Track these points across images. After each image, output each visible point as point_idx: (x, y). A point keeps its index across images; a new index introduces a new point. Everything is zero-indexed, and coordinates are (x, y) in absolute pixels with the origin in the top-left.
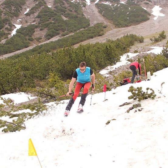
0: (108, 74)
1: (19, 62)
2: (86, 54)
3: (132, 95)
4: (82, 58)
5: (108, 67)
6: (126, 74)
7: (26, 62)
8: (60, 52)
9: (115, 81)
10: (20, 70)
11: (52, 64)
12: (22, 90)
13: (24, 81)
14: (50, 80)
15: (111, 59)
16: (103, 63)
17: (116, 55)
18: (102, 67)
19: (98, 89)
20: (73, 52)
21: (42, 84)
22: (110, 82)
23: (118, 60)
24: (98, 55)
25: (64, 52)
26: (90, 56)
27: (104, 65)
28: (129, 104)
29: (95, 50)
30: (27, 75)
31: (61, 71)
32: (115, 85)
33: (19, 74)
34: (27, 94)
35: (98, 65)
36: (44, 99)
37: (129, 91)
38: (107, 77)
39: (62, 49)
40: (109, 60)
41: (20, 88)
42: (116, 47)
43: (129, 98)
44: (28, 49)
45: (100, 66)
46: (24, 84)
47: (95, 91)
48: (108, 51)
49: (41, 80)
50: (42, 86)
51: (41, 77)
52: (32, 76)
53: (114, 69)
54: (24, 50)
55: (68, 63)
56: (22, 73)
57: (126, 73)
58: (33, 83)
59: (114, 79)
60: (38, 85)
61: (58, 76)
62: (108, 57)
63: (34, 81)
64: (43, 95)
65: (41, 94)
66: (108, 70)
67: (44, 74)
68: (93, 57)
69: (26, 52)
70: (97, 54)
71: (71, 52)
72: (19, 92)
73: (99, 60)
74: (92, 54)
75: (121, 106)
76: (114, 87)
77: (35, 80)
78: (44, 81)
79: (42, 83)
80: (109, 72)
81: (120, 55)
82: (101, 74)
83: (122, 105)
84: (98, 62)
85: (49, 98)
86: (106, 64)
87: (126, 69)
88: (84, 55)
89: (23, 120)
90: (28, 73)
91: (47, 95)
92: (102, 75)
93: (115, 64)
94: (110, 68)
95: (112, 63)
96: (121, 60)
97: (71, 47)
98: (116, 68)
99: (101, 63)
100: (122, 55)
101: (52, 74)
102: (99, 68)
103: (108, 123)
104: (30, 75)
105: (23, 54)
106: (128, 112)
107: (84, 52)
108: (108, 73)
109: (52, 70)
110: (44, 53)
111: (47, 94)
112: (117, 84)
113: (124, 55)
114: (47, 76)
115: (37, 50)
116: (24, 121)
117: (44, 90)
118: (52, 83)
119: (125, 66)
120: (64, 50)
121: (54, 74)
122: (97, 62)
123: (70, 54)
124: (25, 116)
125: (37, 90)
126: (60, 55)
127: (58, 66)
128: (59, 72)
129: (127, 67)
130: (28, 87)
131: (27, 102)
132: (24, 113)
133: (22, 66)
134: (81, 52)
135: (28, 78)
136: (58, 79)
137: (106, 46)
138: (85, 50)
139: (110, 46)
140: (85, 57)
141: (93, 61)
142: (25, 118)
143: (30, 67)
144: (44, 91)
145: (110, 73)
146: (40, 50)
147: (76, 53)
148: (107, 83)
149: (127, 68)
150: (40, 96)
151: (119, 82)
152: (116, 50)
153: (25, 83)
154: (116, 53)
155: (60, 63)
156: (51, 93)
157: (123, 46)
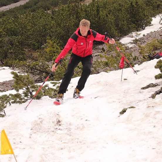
0: (131, 43)
1: (3, 23)
2: (101, 13)
3: (161, 73)
4: (95, 20)
5: (133, 33)
6: (158, 44)
7: (14, 23)
8: (63, 10)
9: (140, 53)
10: (4, 34)
11: (51, 28)
12: (7, 63)
13: (10, 51)
14: (48, 50)
15: (138, 22)
16: (125, 28)
17: (144, 15)
18: (124, 33)
19: (116, 65)
20: (82, 10)
21: (35, 56)
22: (133, 55)
23: (149, 23)
24: (118, 16)
25: (69, 10)
26: (107, 16)
27: (126, 31)
28: (156, 85)
29: (115, 8)
30: (14, 42)
31: (63, 37)
32: (140, 60)
33: (3, 40)
34: (13, 69)
35: (118, 30)
36: (37, 77)
37: (156, 67)
38: (130, 47)
39: (67, 5)
40: (134, 23)
41: (3, 61)
42: (147, 4)
43: (157, 77)
44: (18, 4)
45: (121, 32)
46: (9, 55)
47: (112, 68)
48: (133, 10)
49: (34, 49)
50: (35, 59)
51: (34, 45)
52: (21, 43)
53: (141, 36)
54: (13, 6)
55: (73, 25)
56: (6, 39)
57: (158, 42)
58: (23, 54)
59: (140, 51)
60: (29, 58)
61: (59, 44)
62: (133, 19)
63: (24, 51)
64: (35, 71)
65: (32, 70)
66: (132, 37)
67: (39, 41)
68: (111, 18)
69: (15, 8)
70: (118, 14)
71: (79, 10)
72: (2, 67)
73: (120, 23)
74: (109, 14)
75: (143, 88)
76: (139, 62)
77: (26, 50)
78: (38, 51)
79: (36, 54)
80: (134, 40)
81: (152, 17)
82: (122, 43)
83: (145, 87)
84: (119, 25)
85: (44, 76)
86: (129, 28)
87: (159, 37)
88: (98, 14)
89: (3, 105)
90: (16, 39)
91: (41, 72)
92: (124, 45)
93: (144, 29)
94: (136, 35)
95: (140, 27)
96: (152, 23)
97: (79, 3)
98: (144, 35)
99: (122, 28)
100: (154, 16)
101: (50, 41)
102: (120, 34)
103: (124, 111)
104: (19, 42)
105: (11, 11)
106: (153, 97)
107: (98, 11)
108: (132, 41)
109: (51, 35)
110: (40, 11)
111: (41, 70)
112: (144, 57)
113: (158, 16)
114: (43, 44)
115: (31, 7)
116: (5, 107)
117: (37, 63)
118: (51, 54)
119: (158, 32)
120: (69, 7)
121: (53, 42)
122: (117, 25)
123: (77, 13)
124: (6, 99)
125: (27, 64)
126: (62, 14)
127: (59, 30)
128: (60, 39)
129: (161, 34)
130: (16, 59)
131: (12, 81)
132: (6, 95)
133: (7, 29)
134: (94, 11)
135: (16, 46)
136: (57, 48)
137: (130, 2)
138: (100, 7)
139: (137, 2)
140: (100, 18)
141: (111, 23)
142: (6, 103)
143: (18, 31)
144: (37, 66)
145: (136, 41)
146: (35, 7)
147: (86, 12)
148: (128, 55)
149: (161, 36)
150: (31, 73)
151: (148, 55)
152: (146, 8)
153: (11, 53)
154: (145, 13)
155: (62, 25)
156: (47, 68)
157: (156, 3)
